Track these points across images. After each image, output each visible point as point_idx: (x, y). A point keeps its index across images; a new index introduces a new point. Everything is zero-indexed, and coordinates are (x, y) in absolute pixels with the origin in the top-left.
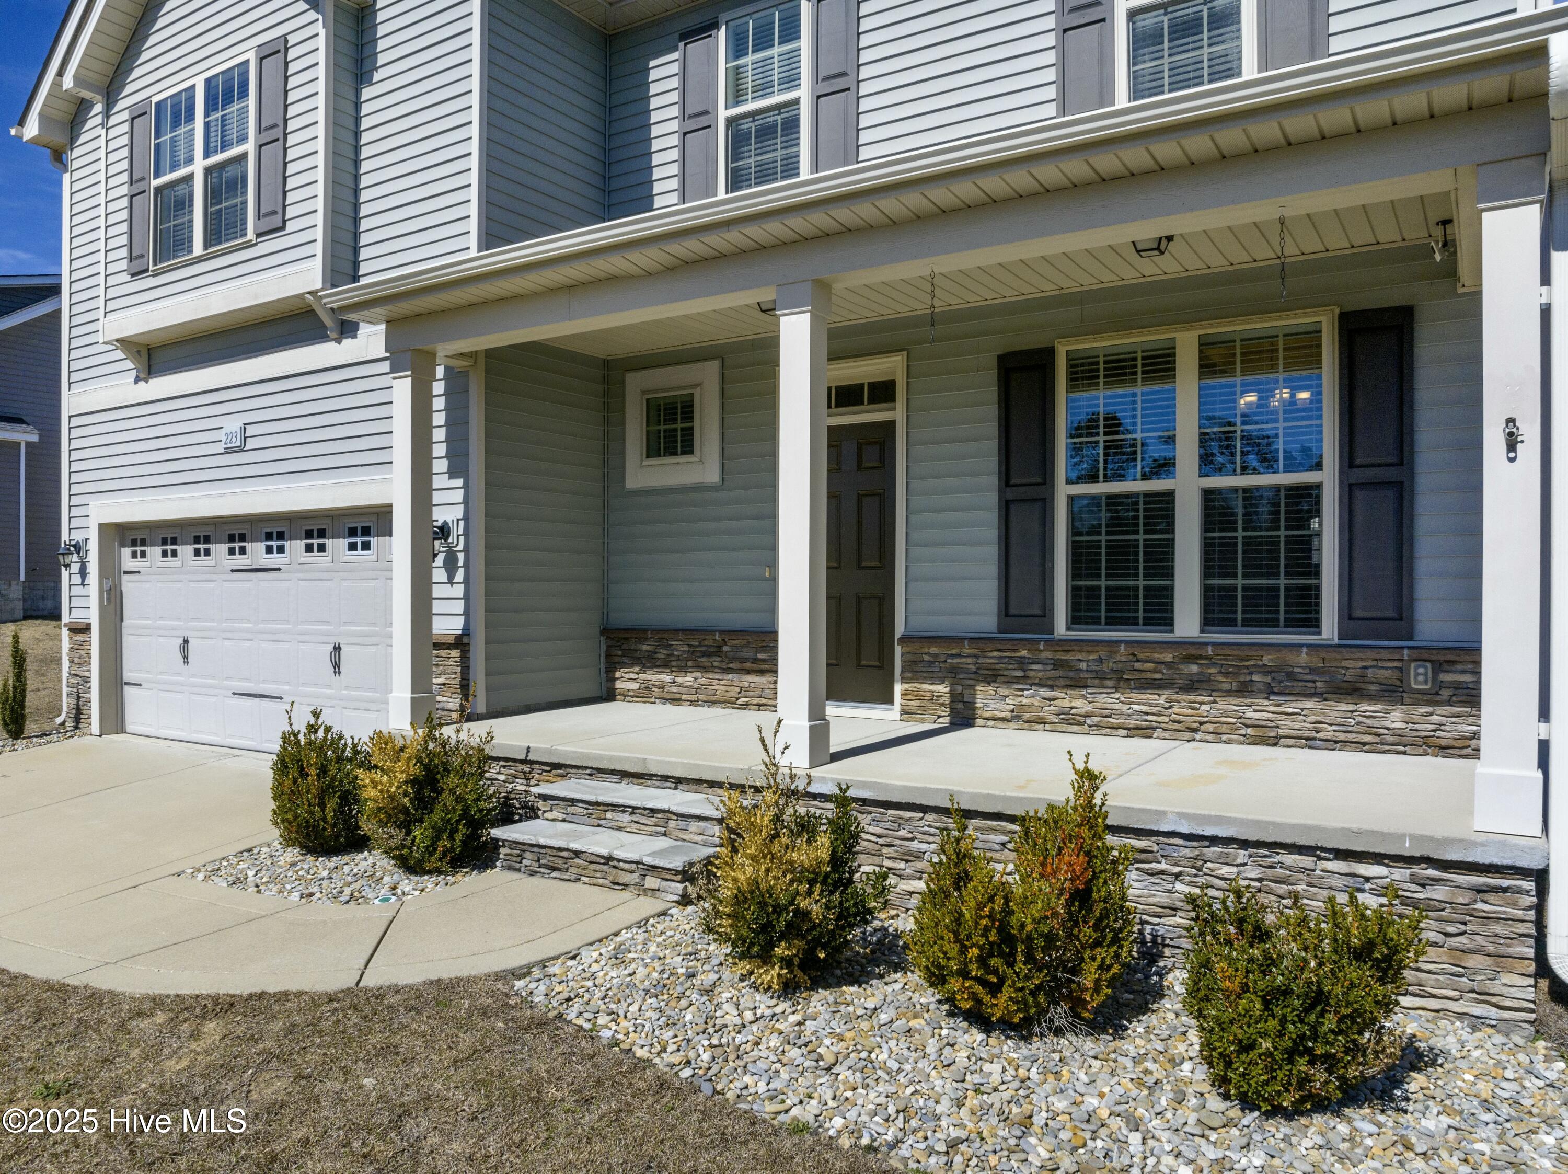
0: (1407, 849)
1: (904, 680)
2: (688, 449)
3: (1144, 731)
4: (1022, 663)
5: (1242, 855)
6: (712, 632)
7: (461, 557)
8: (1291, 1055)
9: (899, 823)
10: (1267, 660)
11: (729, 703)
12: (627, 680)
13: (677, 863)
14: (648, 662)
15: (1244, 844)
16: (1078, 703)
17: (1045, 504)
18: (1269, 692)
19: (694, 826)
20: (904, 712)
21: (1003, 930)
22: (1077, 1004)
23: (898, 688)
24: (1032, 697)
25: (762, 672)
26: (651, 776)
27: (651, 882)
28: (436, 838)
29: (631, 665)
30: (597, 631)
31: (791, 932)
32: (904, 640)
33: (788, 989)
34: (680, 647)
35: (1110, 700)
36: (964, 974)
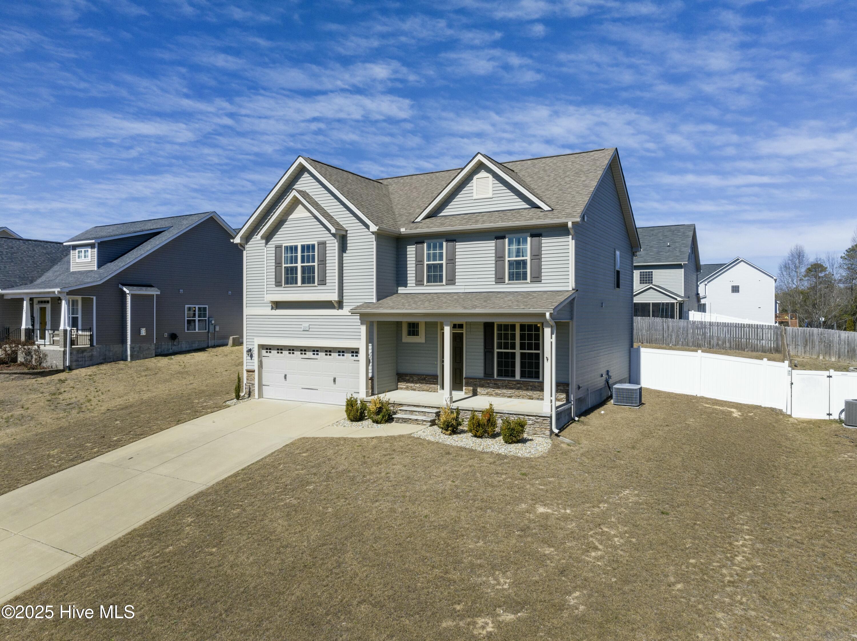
0: (535, 414)
1: (465, 386)
2: (417, 334)
3: (510, 397)
4: (488, 383)
5: (515, 416)
6: (423, 375)
7: (371, 360)
8: (510, 435)
9: (465, 413)
10: (531, 384)
11: (427, 391)
12: (401, 385)
13: (429, 420)
14: (408, 381)
15: (515, 414)
16: (498, 391)
17: (493, 353)
18: (531, 390)
19: (430, 414)
20: (465, 393)
21: (479, 424)
22: (488, 434)
23: (464, 388)
24: (490, 390)
25: (435, 384)
26: (420, 406)
27: (424, 423)
28: (383, 417)
29: (404, 382)
30: (395, 374)
31: (451, 426)
32: (465, 378)
33: (450, 434)
34: (415, 378)
35: (505, 391)
36: (474, 429)
